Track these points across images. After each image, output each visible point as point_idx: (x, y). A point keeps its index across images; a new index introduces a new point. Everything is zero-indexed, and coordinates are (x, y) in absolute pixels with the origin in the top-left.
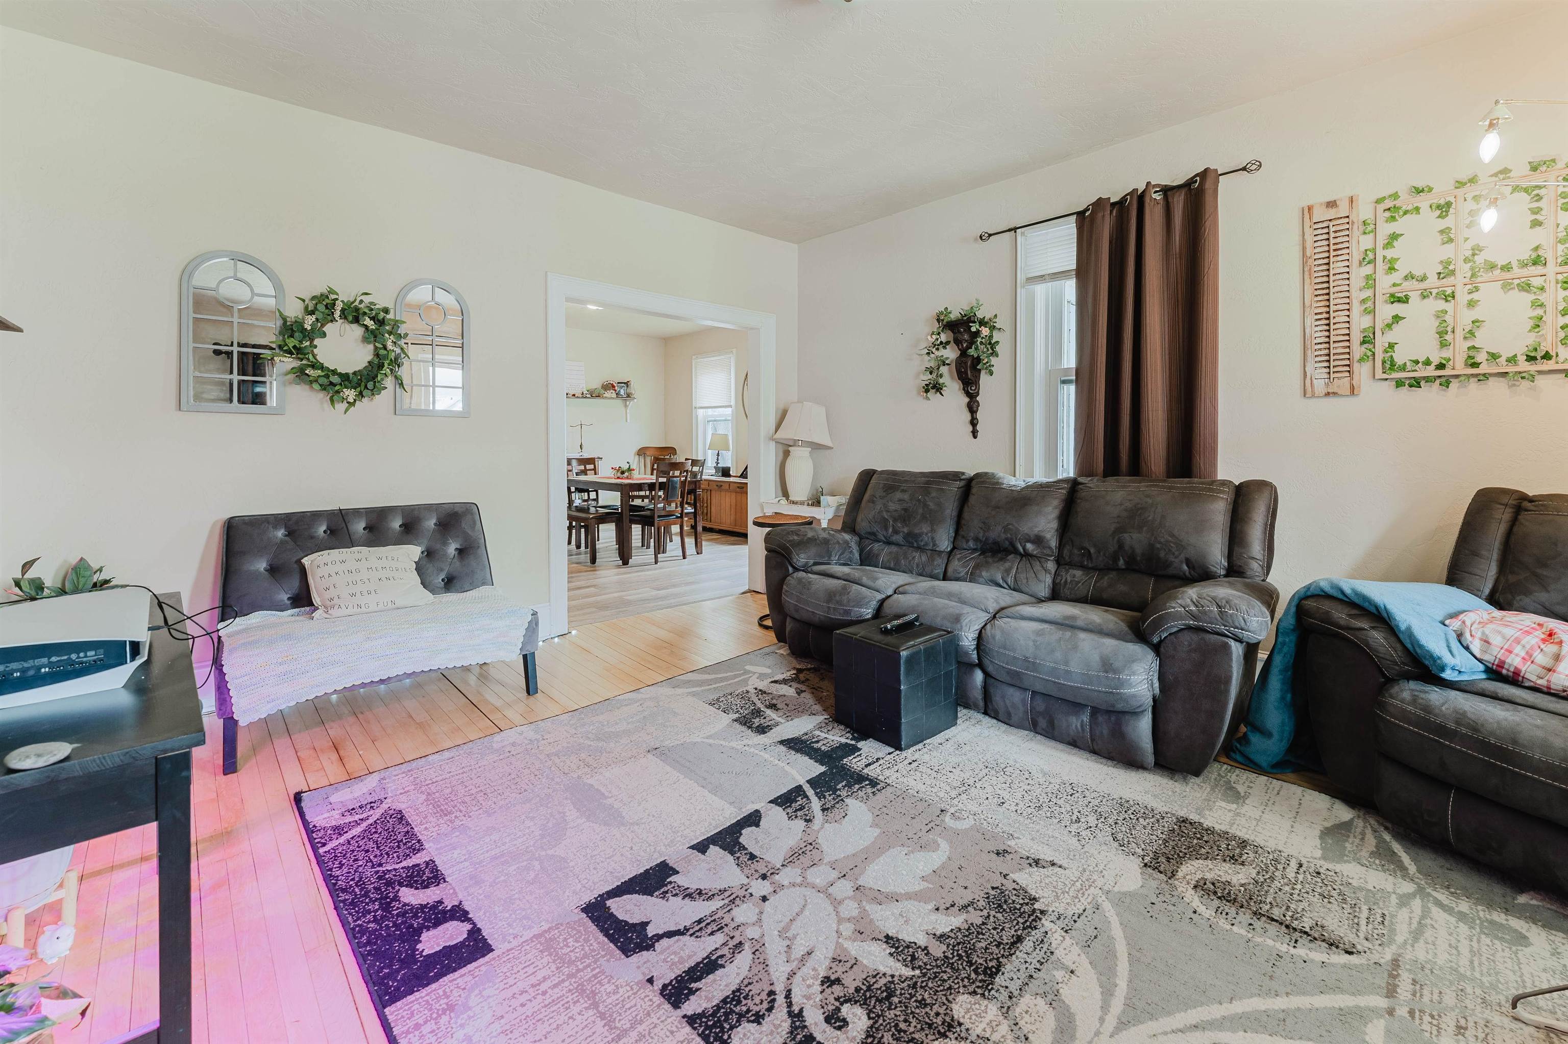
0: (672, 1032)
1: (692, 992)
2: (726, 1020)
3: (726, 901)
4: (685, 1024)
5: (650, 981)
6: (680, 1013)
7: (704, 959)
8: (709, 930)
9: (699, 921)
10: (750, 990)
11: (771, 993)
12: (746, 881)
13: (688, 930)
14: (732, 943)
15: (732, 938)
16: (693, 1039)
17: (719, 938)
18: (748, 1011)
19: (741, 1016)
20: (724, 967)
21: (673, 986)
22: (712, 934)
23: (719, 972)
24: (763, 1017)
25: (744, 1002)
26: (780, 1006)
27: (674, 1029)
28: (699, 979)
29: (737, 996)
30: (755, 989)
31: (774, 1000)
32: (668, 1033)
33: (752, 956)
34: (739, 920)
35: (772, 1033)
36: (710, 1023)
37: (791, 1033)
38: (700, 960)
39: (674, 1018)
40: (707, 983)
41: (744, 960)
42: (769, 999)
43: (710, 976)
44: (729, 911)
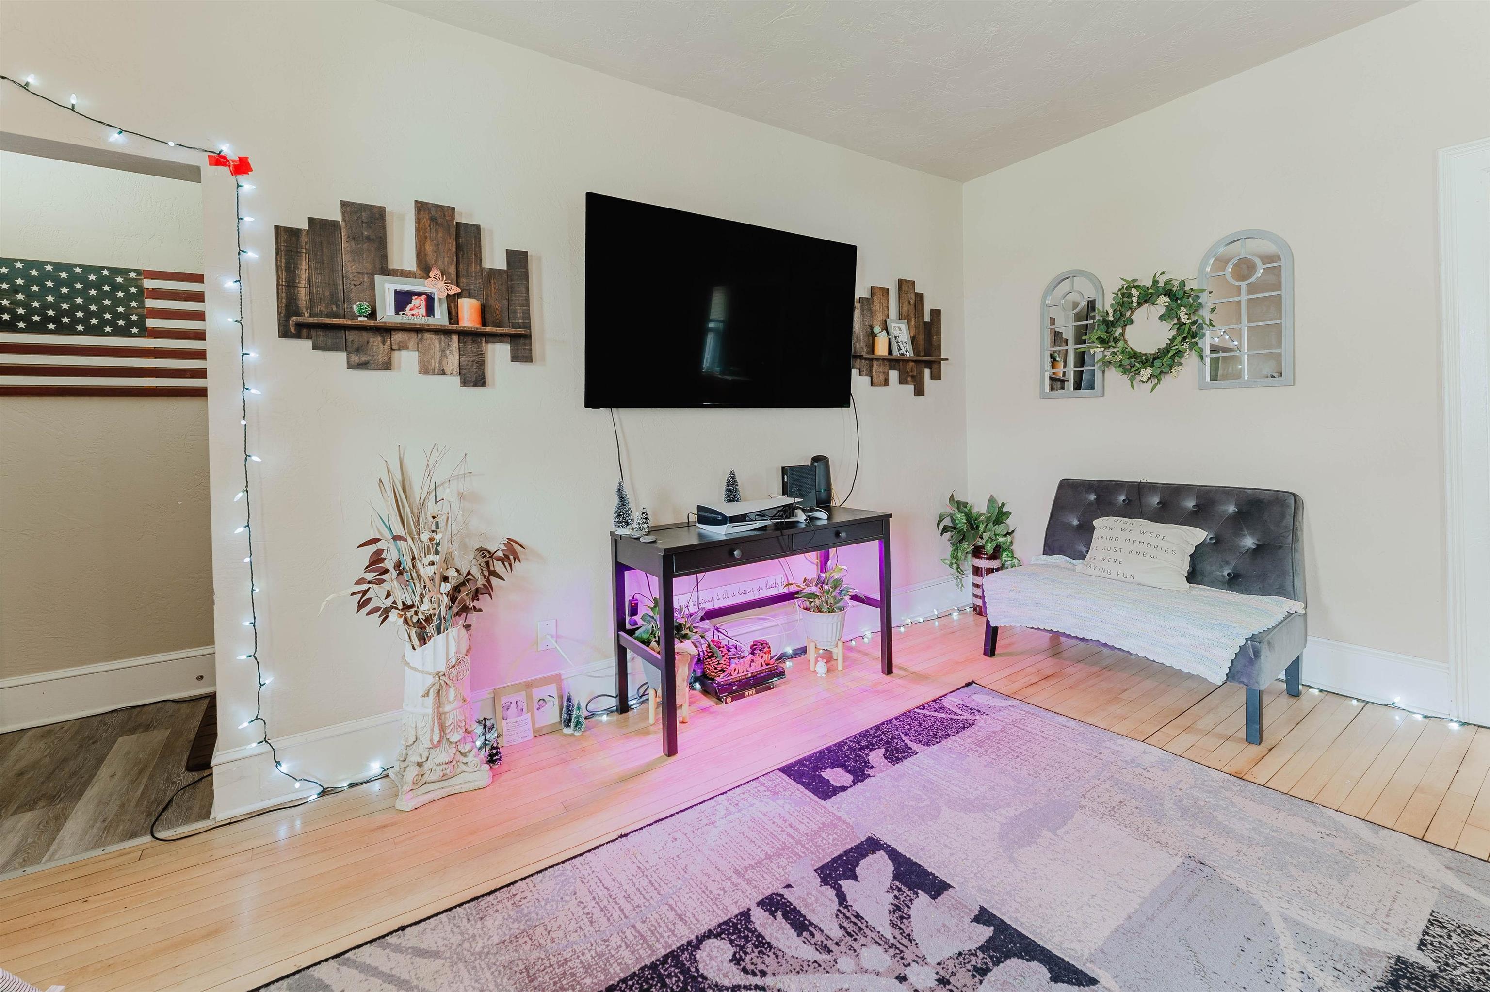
0: (736, 903)
1: (773, 914)
2: (739, 937)
3: (892, 940)
4: (741, 910)
5: (789, 886)
6: (753, 906)
7: (809, 921)
8: (846, 924)
9: (858, 916)
10: (769, 956)
11: (763, 974)
12: (932, 960)
13: (846, 907)
14: (829, 944)
15: (837, 944)
16: (727, 915)
17: (836, 933)
18: (746, 953)
19: (742, 948)
20: (798, 936)
21: (781, 900)
22: (841, 927)
23: (793, 933)
24: (738, 964)
25: (756, 951)
26: (748, 979)
27: (739, 903)
28: (785, 916)
29: (763, 945)
30: (770, 960)
31: (755, 974)
32: (735, 900)
33: (812, 961)
34: (864, 952)
35: (719, 970)
36: (739, 926)
37: (717, 985)
38: (808, 918)
39: (749, 903)
40: (781, 923)
41: (808, 953)
42: (757, 972)
43: (788, 925)
44: (876, 942)
